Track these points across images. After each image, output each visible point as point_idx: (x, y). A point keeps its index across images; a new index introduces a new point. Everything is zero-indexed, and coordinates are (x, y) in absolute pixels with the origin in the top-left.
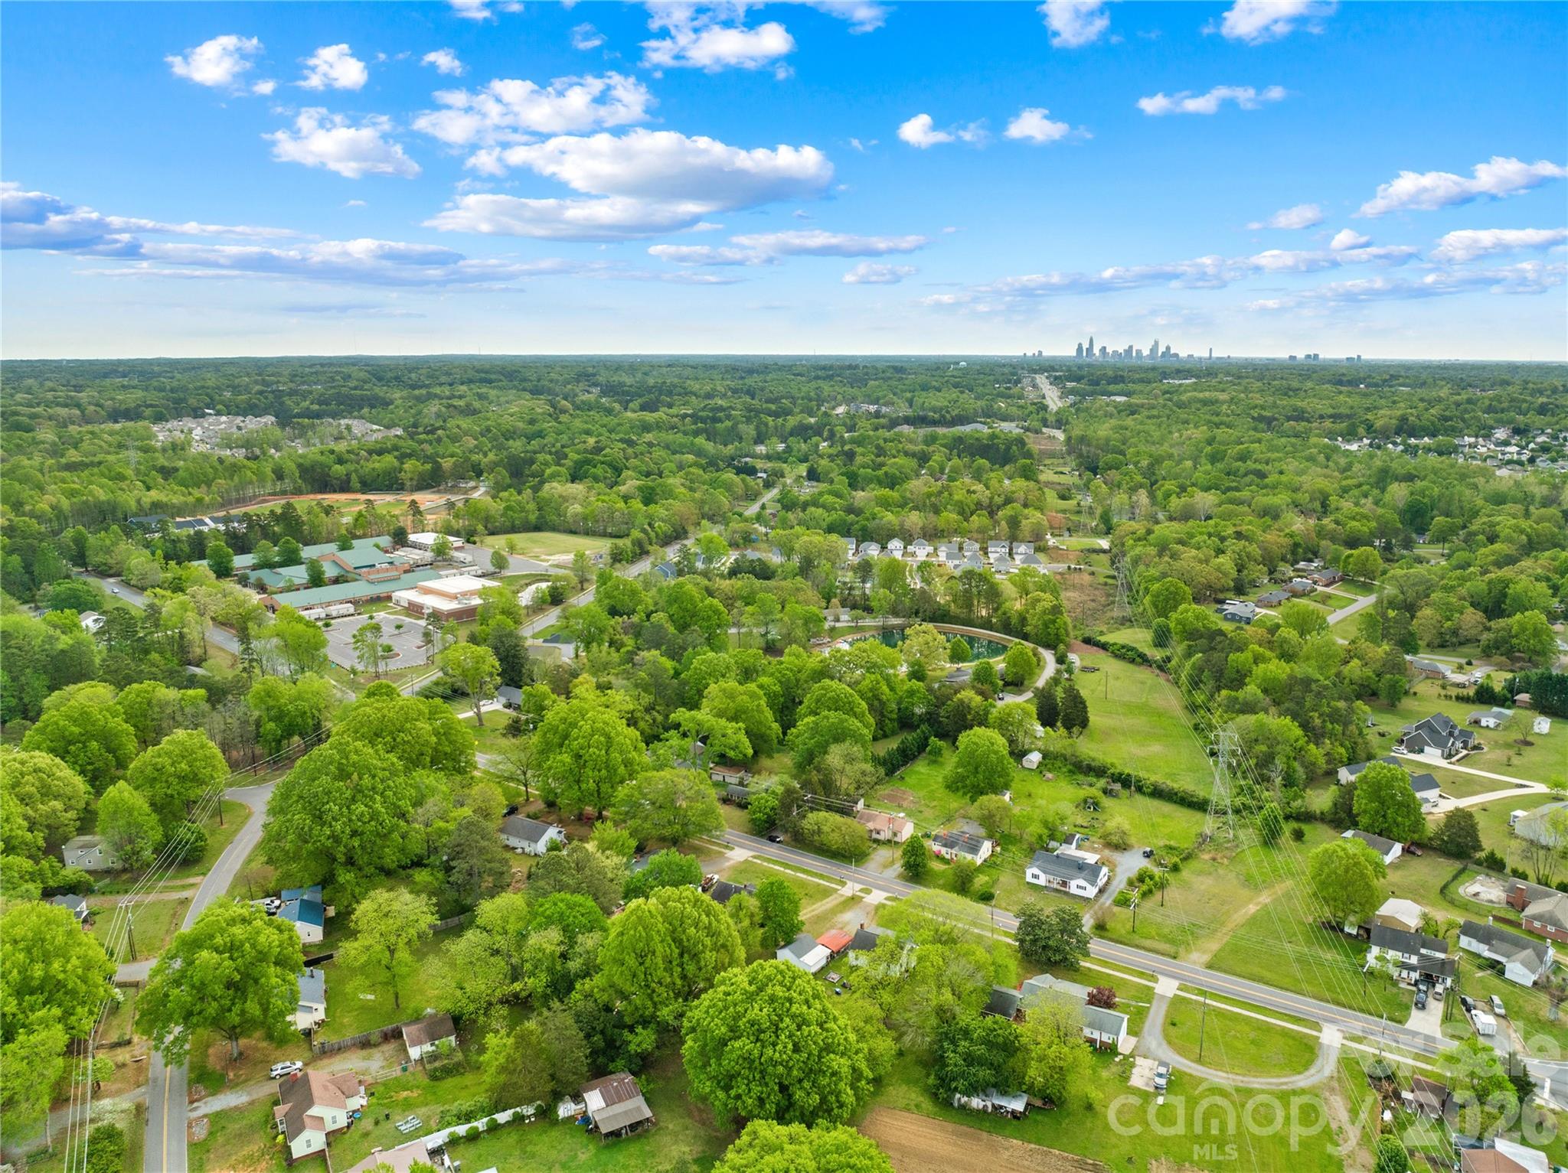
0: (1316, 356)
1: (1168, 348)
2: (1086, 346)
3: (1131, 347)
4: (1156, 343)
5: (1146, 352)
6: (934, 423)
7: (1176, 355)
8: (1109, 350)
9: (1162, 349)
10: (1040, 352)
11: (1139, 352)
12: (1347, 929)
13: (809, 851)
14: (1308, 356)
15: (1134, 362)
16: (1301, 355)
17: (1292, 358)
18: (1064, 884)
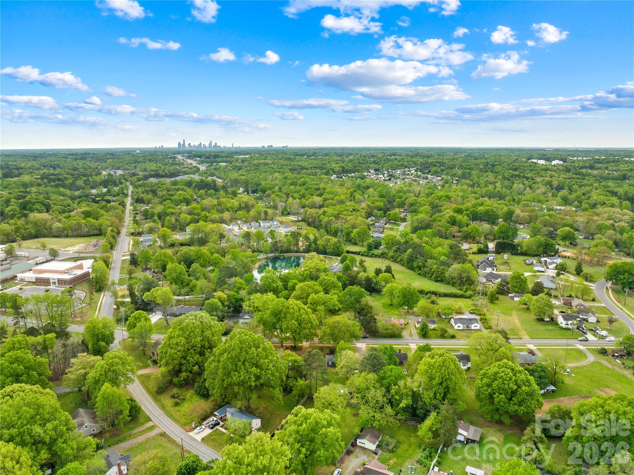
0: (272, 146)
1: (216, 144)
2: (182, 143)
3: (201, 143)
4: (211, 142)
5: (207, 145)
6: (163, 176)
7: (219, 146)
8: (192, 145)
9: (213, 144)
10: (162, 146)
11: (204, 145)
12: (546, 320)
13: (380, 338)
14: (269, 146)
15: (203, 149)
16: (266, 146)
17: (263, 147)
18: (468, 327)
